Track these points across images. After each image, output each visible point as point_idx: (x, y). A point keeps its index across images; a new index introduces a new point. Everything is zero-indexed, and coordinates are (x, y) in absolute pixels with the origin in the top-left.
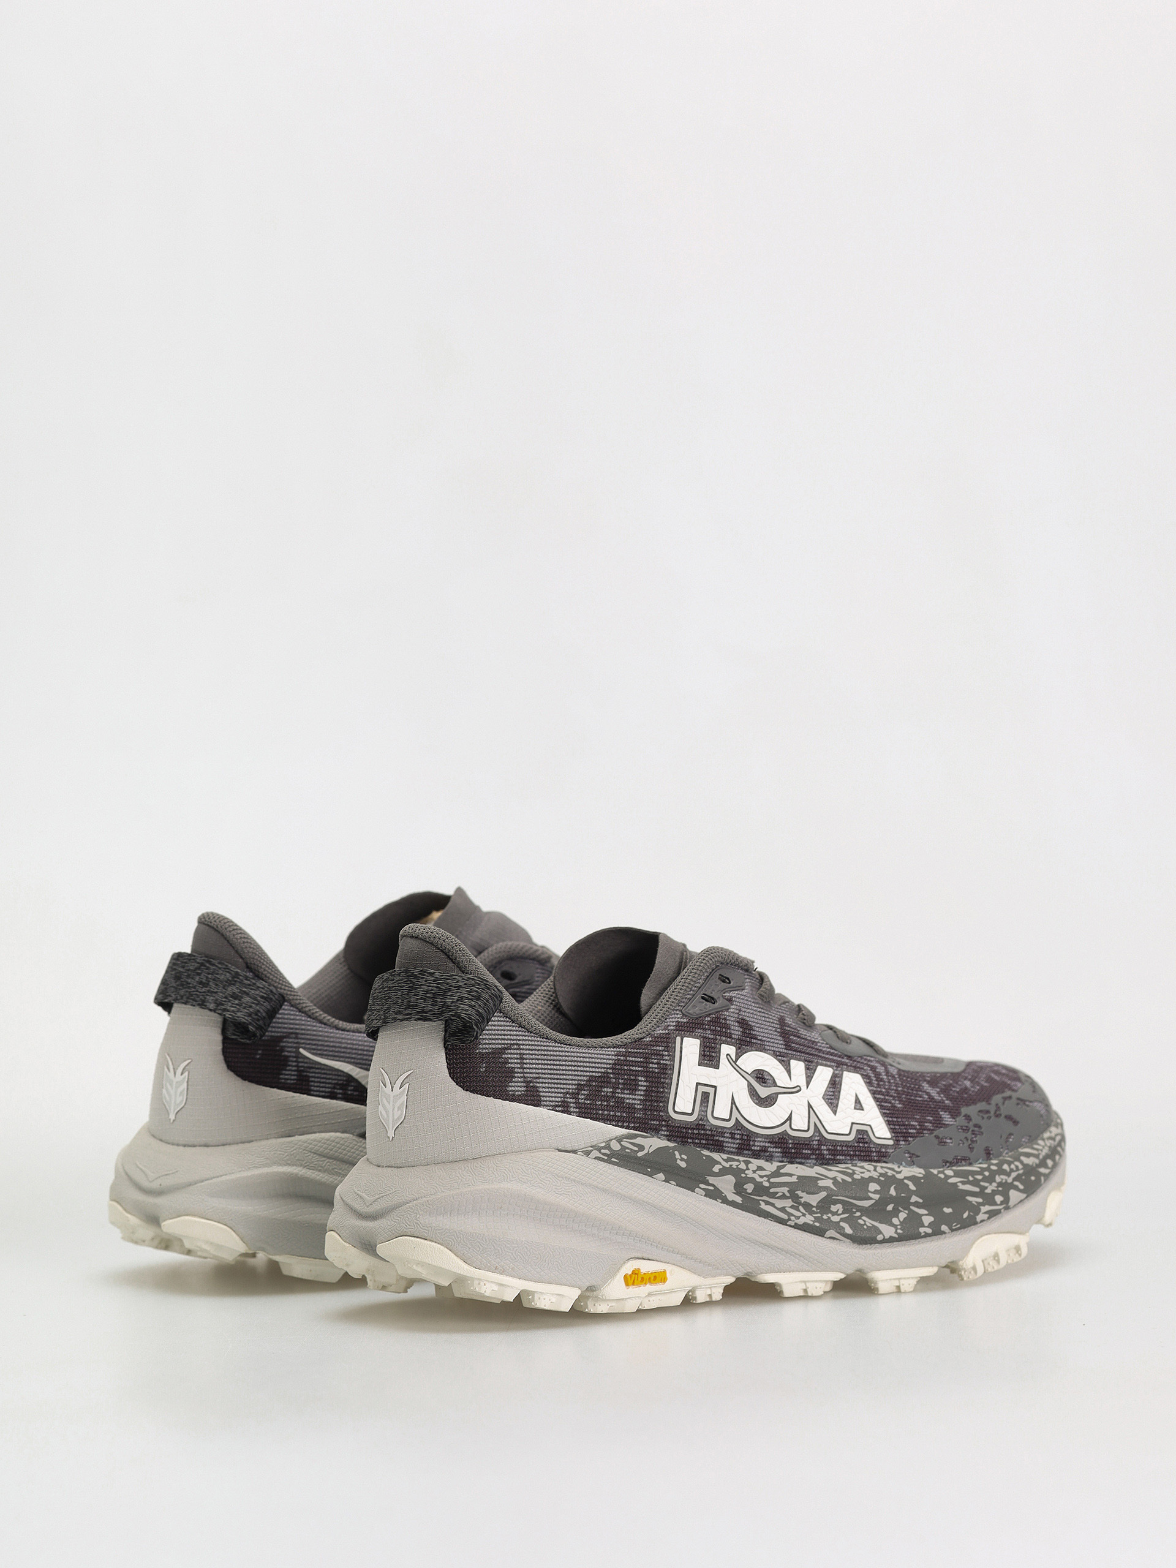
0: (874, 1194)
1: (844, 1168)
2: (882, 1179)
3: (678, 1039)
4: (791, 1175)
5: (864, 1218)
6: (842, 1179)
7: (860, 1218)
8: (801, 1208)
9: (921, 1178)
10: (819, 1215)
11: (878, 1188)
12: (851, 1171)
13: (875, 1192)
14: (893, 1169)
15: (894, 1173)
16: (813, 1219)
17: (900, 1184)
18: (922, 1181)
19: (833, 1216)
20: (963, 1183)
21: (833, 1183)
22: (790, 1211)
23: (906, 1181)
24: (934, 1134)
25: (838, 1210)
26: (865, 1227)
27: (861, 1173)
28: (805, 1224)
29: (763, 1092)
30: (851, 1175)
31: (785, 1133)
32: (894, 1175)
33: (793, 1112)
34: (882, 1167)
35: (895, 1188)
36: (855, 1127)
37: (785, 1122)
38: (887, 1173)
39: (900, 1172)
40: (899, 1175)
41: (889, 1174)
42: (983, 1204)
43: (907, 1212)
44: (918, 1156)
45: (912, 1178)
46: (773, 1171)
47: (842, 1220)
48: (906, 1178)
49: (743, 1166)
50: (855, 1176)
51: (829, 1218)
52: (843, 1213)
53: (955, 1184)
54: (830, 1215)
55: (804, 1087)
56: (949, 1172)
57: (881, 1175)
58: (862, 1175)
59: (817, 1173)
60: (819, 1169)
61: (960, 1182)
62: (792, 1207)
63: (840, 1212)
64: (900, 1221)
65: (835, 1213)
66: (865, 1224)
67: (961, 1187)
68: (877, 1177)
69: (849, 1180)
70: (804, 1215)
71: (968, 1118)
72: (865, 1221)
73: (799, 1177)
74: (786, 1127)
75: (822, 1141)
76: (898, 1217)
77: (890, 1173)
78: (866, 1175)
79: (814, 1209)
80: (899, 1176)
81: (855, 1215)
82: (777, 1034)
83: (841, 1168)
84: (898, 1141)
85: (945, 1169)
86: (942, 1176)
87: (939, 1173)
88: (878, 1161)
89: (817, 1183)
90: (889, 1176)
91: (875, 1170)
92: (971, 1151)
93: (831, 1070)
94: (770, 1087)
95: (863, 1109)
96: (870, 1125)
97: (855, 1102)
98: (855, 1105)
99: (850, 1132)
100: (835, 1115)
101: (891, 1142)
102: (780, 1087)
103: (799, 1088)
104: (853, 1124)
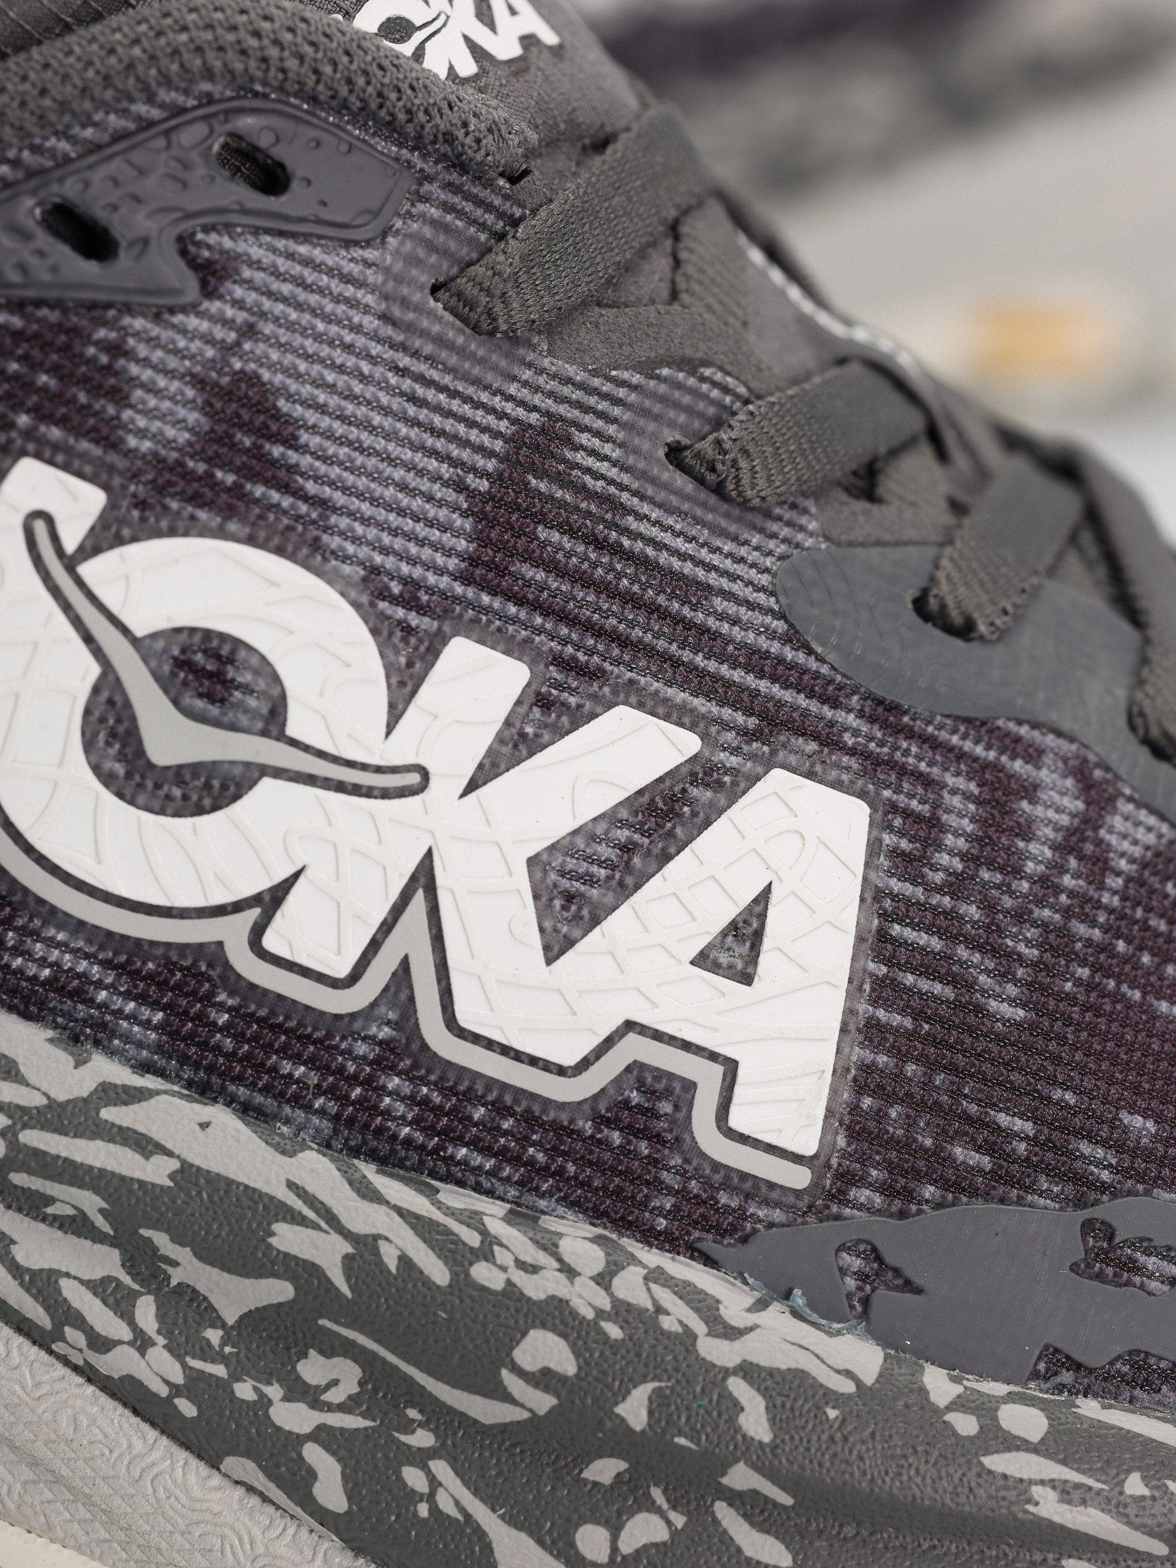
0: (536, 1386)
1: (450, 1212)
2: (614, 1331)
5: (441, 1468)
6: (405, 1260)
7: (420, 1458)
8: (146, 1312)
9: (830, 1397)
10: (219, 1370)
11: (567, 1367)
12: (473, 1239)
13: (544, 1379)
14: (704, 1306)
15: (699, 1327)
16: (178, 1377)
18: (832, 1413)
19: (286, 1399)
20: (1066, 1492)
21: (347, 1258)
22: (76, 1303)
23: (738, 1387)
24: (1088, 1215)
25: (335, 1383)
26: (423, 1510)
27: (521, 1265)
28: (130, 1380)
29: (174, 739)
30: (458, 1255)
31: (215, 953)
32: (689, 1336)
33: (302, 880)
34: (656, 1276)
35: (657, 1392)
36: (636, 1048)
37: (237, 907)
38: (660, 1310)
39: (732, 1333)
40: (723, 1344)
41: (668, 1323)
43: (679, 1520)
44: (909, 1286)
45: (787, 1388)
46: (62, 1096)
47: (322, 1435)
48: (748, 1371)
51: (264, 1402)
52: (349, 1406)
53: (1022, 1486)
54: (274, 1392)
55: (445, 786)
57: (622, 1311)
58: (520, 1278)
59: (291, 1185)
60: (317, 1168)
61: (1052, 1484)
62: (99, 1287)
63: (335, 1396)
64: (614, 1549)
65: (311, 1396)
66: (431, 1497)
68: (590, 1315)
69: (438, 1272)
70: (142, 1343)
72: (434, 1483)
73: (188, 1173)
74: (232, 931)
75: (407, 1053)
76: (615, 1531)
78: (536, 1288)
79: (214, 1336)
80: (716, 1351)
81: (403, 1438)
82: (451, 495)
83: (438, 1204)
84: (847, 1179)
85: (1011, 1398)
86: (966, 1425)
87: (958, 1404)
88: (669, 1242)
89: (279, 1227)
90: (663, 1332)
91: (603, 1280)
93: (689, 743)
94: (233, 727)
95: (747, 979)
96: (731, 1067)
97: (724, 934)
98: (710, 946)
99: (585, 1064)
100: (549, 961)
101: (799, 1178)
102: (294, 743)
103: (414, 778)
104: (629, 1026)
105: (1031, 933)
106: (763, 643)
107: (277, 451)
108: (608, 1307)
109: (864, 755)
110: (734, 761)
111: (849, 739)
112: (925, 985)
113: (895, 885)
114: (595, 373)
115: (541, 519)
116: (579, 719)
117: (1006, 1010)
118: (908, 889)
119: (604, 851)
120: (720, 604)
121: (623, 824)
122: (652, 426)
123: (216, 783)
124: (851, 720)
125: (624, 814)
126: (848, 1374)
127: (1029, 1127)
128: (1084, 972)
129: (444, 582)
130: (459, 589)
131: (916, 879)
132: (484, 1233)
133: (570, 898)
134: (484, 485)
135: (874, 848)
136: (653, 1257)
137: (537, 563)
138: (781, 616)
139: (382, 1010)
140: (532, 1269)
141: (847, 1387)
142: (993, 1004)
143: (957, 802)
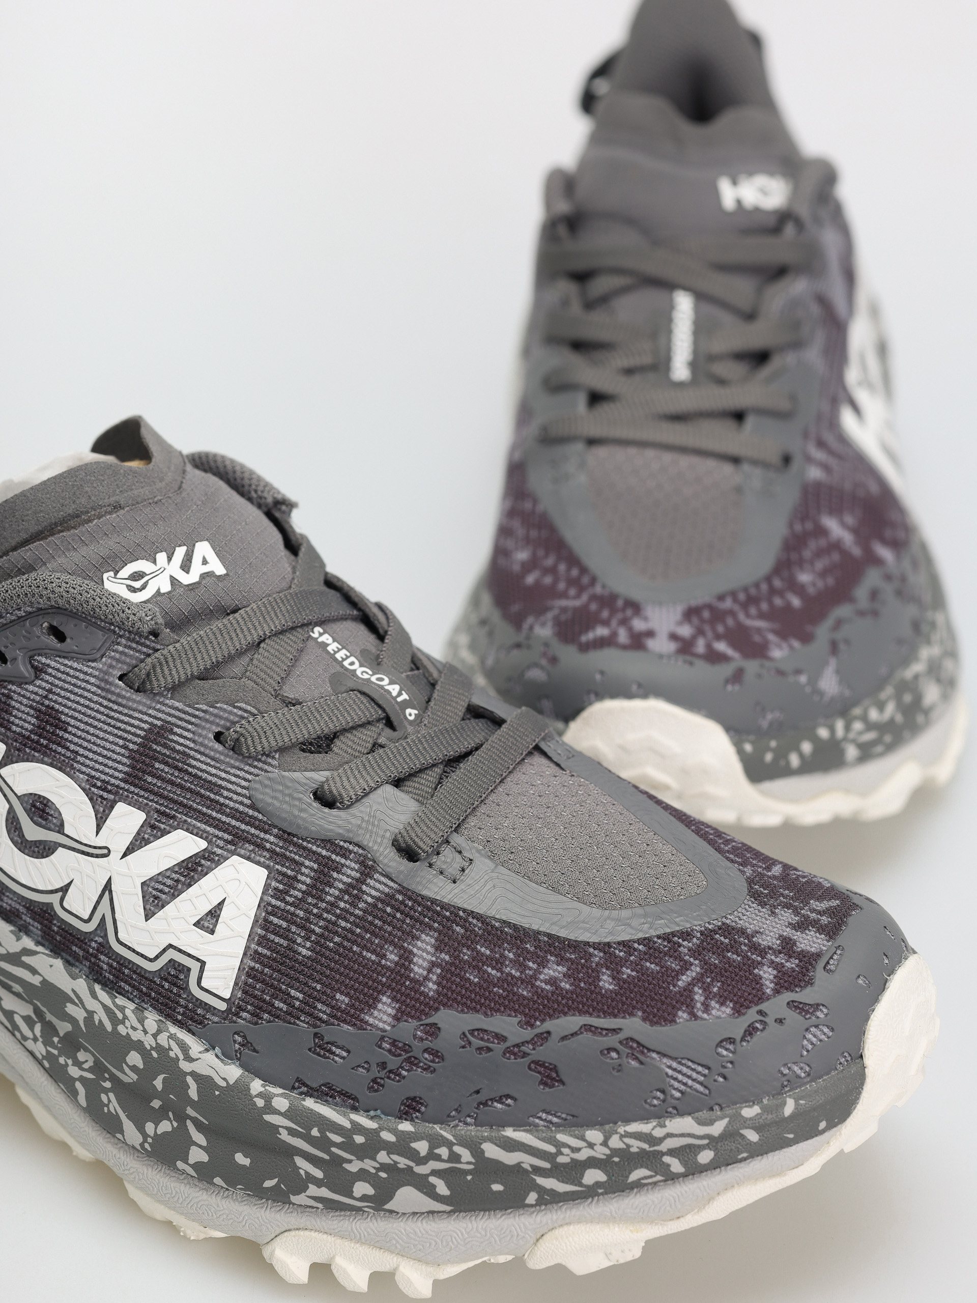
0: (131, 1070)
1: (117, 1006)
2: (155, 1055)
4: (34, 971)
5: (111, 1095)
6: (100, 1021)
7: (106, 1091)
8: (38, 1028)
9: (218, 1087)
10: (56, 1052)
11: (141, 1065)
12: (120, 1016)
13: (134, 1068)
14: (184, 1048)
15: (181, 1057)
16: (44, 1054)
17: (177, 1080)
18: (216, 1093)
19: (73, 1065)
20: (291, 1132)
21: (85, 1018)
22: (18, 1023)
23: (189, 1079)
24: (316, 1030)
25: (87, 1061)
26: (106, 1109)
27: (132, 1027)
28: (32, 1050)
29: (33, 832)
30: (115, 1021)
31: (50, 905)
32: (178, 1059)
33: (72, 885)
34: (172, 1037)
35: (164, 1079)
36: (171, 954)
37: (56, 891)
38: (170, 1049)
39: (189, 1059)
40: (187, 1063)
41: (172, 1054)
42: (319, 1183)
43: (175, 1124)
44: (255, 1051)
45: (204, 1082)
46: (11, 951)
47: (82, 1079)
48: (193, 1074)
50: (120, 1028)
51: (67, 1065)
52: (89, 1070)
53: (275, 1128)
54: (70, 1062)
55: (116, 855)
56: (281, 1104)
57: (159, 1048)
58: (131, 1032)
59: (73, 991)
60: (81, 985)
61: (286, 1128)
62: (27, 1019)
63: (86, 1066)
64: (155, 1132)
65: (78, 1064)
66: (107, 1106)
67: (284, 1135)
68: (148, 1047)
69: (109, 1027)
70: (35, 1039)
71: (433, 1030)
72: (109, 1101)
73: (45, 982)
74: (54, 899)
75: (105, 947)
76: (156, 1125)
77: (176, 1051)
78: (136, 1036)
80: (185, 1066)
81: (102, 1083)
82: (123, 751)
83: (113, 1001)
84: (240, 1008)
85: (281, 1095)
86: (260, 1103)
87: (260, 1095)
88: (180, 1024)
89: (68, 1005)
90: (169, 1057)
91: (155, 1036)
92: (371, 1089)
93: (203, 844)
94: (49, 829)
95: (212, 932)
96: (203, 964)
97: (207, 914)
98: (201, 919)
99: (157, 957)
100: (146, 921)
101: (223, 1006)
102: (68, 836)
103: (105, 851)
104: (170, 946)
105: (322, 923)
106: (241, 808)
107: (61, 733)
108: (154, 1046)
109: (273, 852)
110: (219, 851)
111: (268, 845)
112: (277, 940)
113: (274, 902)
114: (189, 706)
115: (156, 759)
116: (164, 833)
117: (304, 952)
118: (278, 903)
119: (169, 882)
120: (225, 793)
121: (176, 872)
122: (208, 726)
123: (47, 848)
124: (272, 839)
125: (176, 869)
126: (224, 1079)
127: (301, 996)
128: (337, 939)
129: (117, 782)
130: (122, 785)
131: (283, 900)
132: (124, 1014)
133: (156, 898)
134: (135, 747)
135: (267, 887)
136: (173, 1029)
137: (154, 776)
138: (249, 798)
139: (99, 932)
140: (135, 1029)
141: (224, 1084)
142: (300, 949)
143: (307, 871)
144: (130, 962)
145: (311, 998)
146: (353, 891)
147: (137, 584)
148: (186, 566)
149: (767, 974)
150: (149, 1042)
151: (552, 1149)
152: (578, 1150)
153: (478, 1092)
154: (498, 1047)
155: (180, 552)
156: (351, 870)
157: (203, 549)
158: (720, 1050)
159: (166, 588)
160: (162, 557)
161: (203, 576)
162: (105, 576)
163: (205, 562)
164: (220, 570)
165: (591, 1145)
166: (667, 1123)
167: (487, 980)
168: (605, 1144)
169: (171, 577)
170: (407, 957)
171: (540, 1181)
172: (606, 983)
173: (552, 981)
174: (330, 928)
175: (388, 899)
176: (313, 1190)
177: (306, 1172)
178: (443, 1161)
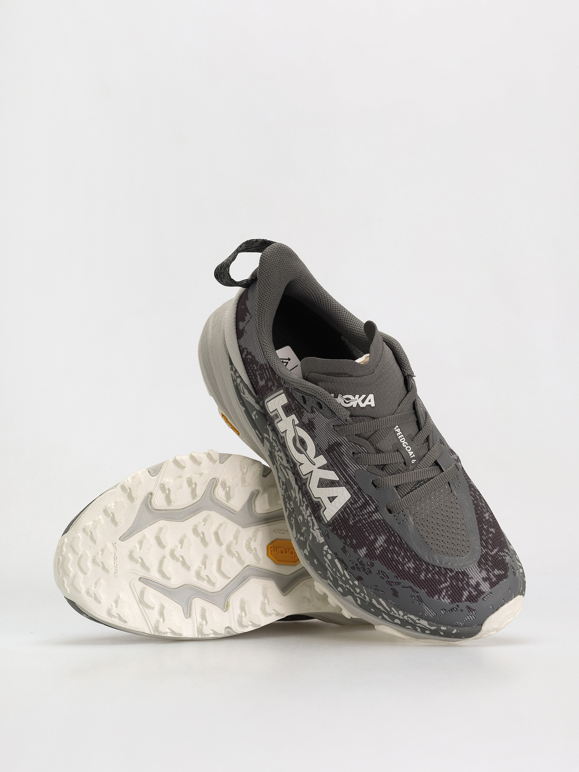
1: (303, 501)
3: (282, 391)
4: (288, 475)
6: (297, 501)
7: (293, 517)
8: (284, 486)
11: (302, 521)
12: (302, 504)
14: (313, 525)
15: (311, 527)
17: (308, 531)
18: (316, 543)
20: (329, 565)
24: (345, 545)
26: (291, 521)
27: (304, 509)
29: (299, 446)
30: (301, 505)
31: (296, 464)
33: (304, 464)
34: (312, 520)
35: (306, 529)
36: (319, 500)
37: (299, 462)
38: (310, 522)
39: (314, 530)
42: (331, 581)
43: (304, 540)
44: (329, 538)
45: (314, 537)
48: (312, 533)
49: (277, 449)
50: (301, 507)
52: (291, 508)
54: (288, 502)
55: (316, 466)
56: (329, 557)
57: (307, 520)
58: (303, 510)
59: (295, 488)
60: (297, 488)
65: (289, 505)
67: (327, 565)
69: (299, 505)
71: (372, 565)
73: (289, 479)
74: (298, 464)
75: (305, 484)
76: (300, 536)
77: (311, 524)
78: (304, 513)
79: (287, 493)
80: (311, 529)
81: (293, 514)
82: (327, 443)
83: (302, 499)
84: (330, 525)
85: (330, 554)
86: (325, 553)
87: (325, 551)
88: (315, 518)
90: (309, 524)
91: (308, 516)
92: (352, 568)
93: (338, 479)
94: (303, 448)
95: (331, 502)
96: (326, 508)
97: (332, 497)
98: (330, 497)
99: (316, 498)
100: (317, 487)
101: (326, 522)
102: (307, 453)
103: (314, 464)
104: (320, 498)
105: (359, 518)
106: (351, 475)
107: (313, 429)
109: (354, 491)
110: (341, 483)
111: (354, 489)
112: (346, 515)
113: (349, 505)
114: (349, 441)
115: (335, 450)
117: (351, 523)
118: (350, 506)
119: (326, 482)
120: (349, 469)
121: (329, 481)
122: (352, 449)
123: (301, 452)
124: (356, 488)
125: (329, 480)
126: (319, 540)
127: (345, 534)
128: (360, 525)
129: (323, 450)
131: (352, 506)
132: (303, 504)
133: (322, 484)
134: (331, 444)
135: (349, 500)
136: (313, 518)
137: (333, 454)
138: (355, 474)
140: (304, 511)
141: (318, 542)
142: (350, 521)
143: (361, 502)
144: (310, 493)
145: (347, 536)
146: (370, 514)
147: (347, 401)
148: (363, 401)
149: (466, 594)
150: (306, 517)
151: (389, 610)
152: (396, 614)
153: (377, 586)
154: (386, 580)
155: (364, 396)
156: (372, 508)
157: (371, 397)
158: (441, 611)
159: (355, 406)
160: (357, 396)
161: (367, 406)
162: (339, 395)
163: (370, 401)
164: (373, 405)
165: (399, 615)
166: (421, 620)
167: (393, 558)
168: (403, 616)
169: (358, 403)
170: (376, 539)
171: (384, 614)
172: (422, 577)
173: (409, 568)
174: (360, 520)
175: (379, 521)
176: (329, 581)
177: (329, 576)
178: (362, 597)
